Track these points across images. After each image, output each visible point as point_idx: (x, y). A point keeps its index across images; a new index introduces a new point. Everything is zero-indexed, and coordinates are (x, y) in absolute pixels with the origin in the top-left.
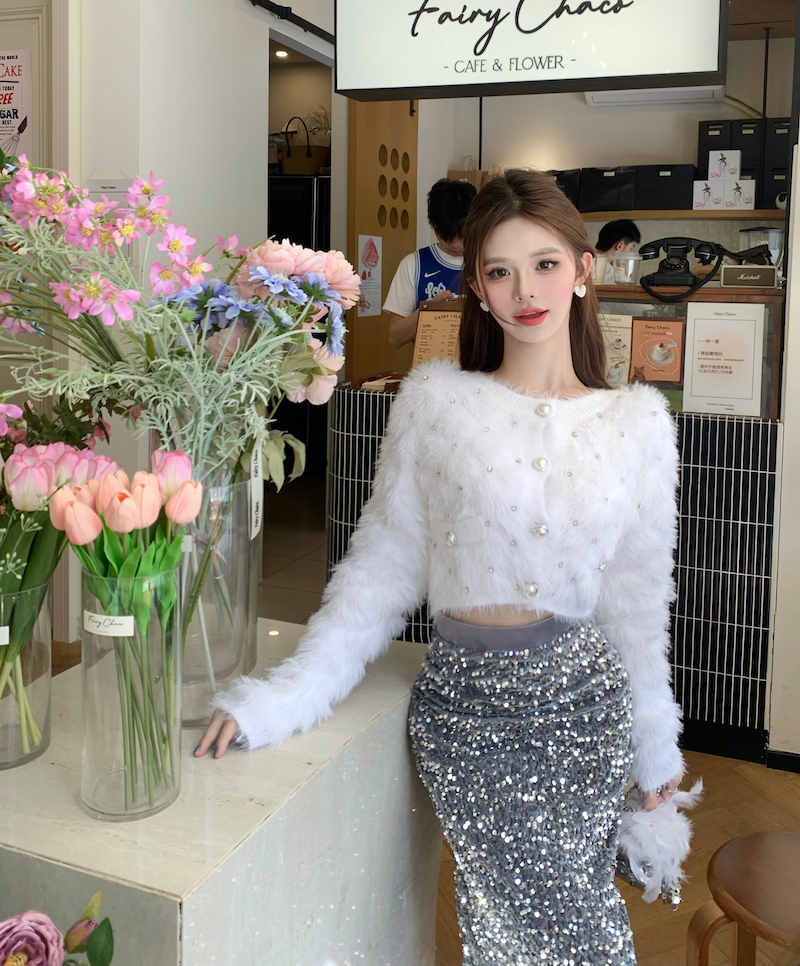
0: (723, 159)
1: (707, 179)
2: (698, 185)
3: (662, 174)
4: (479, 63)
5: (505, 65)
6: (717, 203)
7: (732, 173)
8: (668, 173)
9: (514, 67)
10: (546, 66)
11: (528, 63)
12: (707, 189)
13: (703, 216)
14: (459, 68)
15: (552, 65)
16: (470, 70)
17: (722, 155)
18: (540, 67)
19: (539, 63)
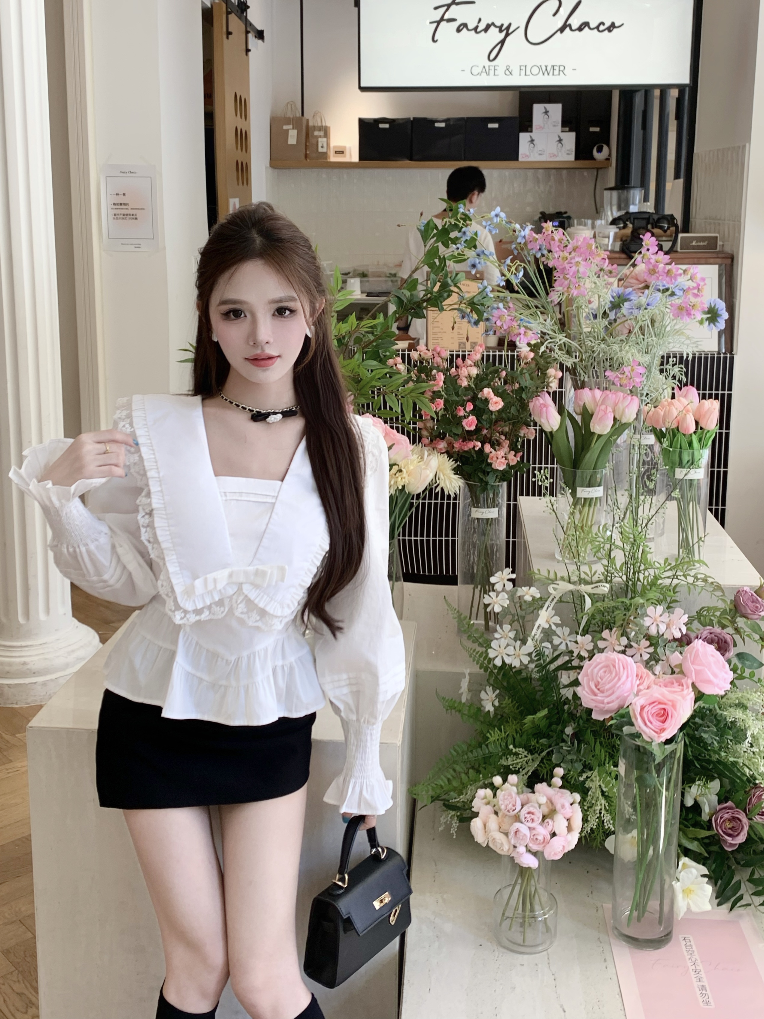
0: (546, 112)
1: (531, 131)
2: (524, 137)
3: (491, 126)
4: (492, 68)
5: (516, 71)
6: (540, 154)
7: (554, 126)
8: (496, 126)
9: (523, 72)
10: (551, 73)
11: (535, 71)
12: (532, 141)
13: (528, 166)
14: (475, 71)
15: (556, 72)
16: (484, 74)
17: (545, 108)
18: (546, 74)
19: (546, 71)
